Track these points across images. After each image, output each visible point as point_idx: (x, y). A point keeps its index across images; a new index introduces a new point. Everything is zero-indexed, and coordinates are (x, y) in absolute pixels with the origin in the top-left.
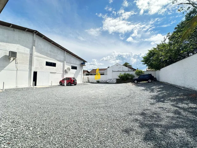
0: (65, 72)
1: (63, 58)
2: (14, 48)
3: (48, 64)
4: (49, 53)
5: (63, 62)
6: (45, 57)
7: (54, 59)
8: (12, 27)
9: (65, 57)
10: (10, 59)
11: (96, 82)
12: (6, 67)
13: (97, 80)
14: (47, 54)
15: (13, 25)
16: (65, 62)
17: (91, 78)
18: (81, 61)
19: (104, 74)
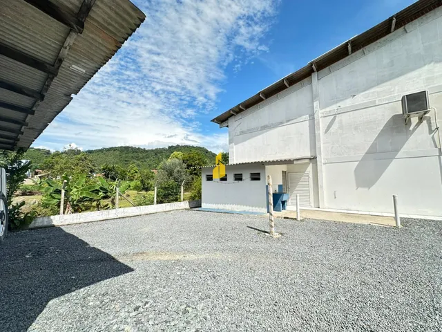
10: (407, 122)
12: (402, 150)
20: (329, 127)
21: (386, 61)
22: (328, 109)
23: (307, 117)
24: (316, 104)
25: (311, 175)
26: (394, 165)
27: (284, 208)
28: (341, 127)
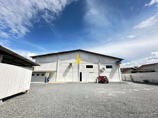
0: (100, 72)
1: (98, 60)
2: (71, 61)
3: (88, 67)
4: (88, 59)
5: (98, 63)
6: (86, 62)
7: (91, 63)
8: (71, 52)
9: (99, 59)
10: (70, 67)
11: (143, 81)
12: (69, 71)
13: (145, 79)
14: (86, 61)
15: (71, 51)
16: (100, 63)
17: (134, 76)
18: (116, 60)
19: (154, 71)
20: (60, 65)
21: (69, 57)
22: (60, 62)
23: (56, 62)
24: (58, 60)
25: (55, 75)
26: (68, 73)
27: (48, 82)
28: (62, 66)
